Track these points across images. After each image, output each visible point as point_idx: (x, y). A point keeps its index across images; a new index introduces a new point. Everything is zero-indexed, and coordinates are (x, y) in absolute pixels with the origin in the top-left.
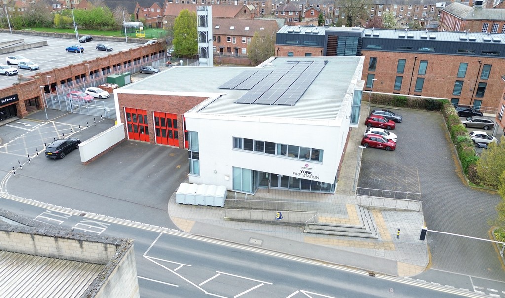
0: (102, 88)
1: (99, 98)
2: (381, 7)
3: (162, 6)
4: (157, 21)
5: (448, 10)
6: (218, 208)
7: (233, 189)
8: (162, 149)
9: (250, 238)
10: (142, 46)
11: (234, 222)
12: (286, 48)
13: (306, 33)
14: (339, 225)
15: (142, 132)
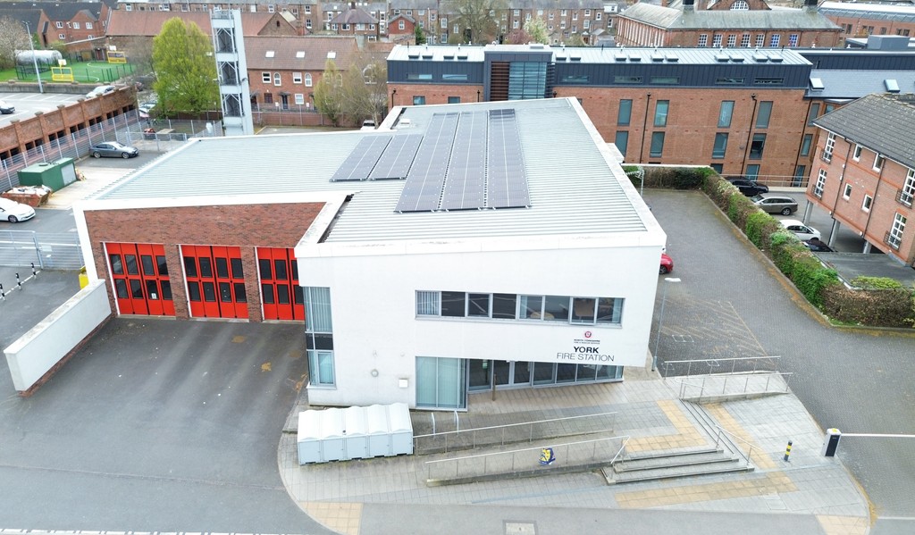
0: (13, 198)
1: (9, 221)
2: (517, 13)
3: (97, 16)
4: (93, 47)
5: (633, 16)
6: (401, 458)
7: (418, 404)
8: (211, 330)
9: (505, 522)
10: (86, 100)
11: (451, 489)
12: (408, 88)
13: (445, 58)
14: (669, 452)
15: (154, 296)
